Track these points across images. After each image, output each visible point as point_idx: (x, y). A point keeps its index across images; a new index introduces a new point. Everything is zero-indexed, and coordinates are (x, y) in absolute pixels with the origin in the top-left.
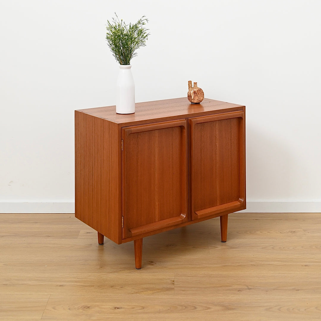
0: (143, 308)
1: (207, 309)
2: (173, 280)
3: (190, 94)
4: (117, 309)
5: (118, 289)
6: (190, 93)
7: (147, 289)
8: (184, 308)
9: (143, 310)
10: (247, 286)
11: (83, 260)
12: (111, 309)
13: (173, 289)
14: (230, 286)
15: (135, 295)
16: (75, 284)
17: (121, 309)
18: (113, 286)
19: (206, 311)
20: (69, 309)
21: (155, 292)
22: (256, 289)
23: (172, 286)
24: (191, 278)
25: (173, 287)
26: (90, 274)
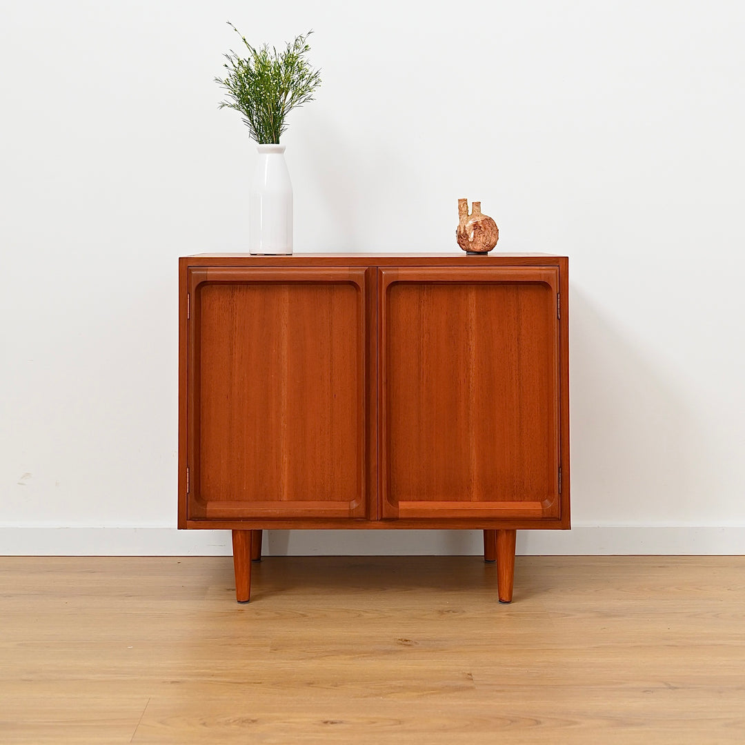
0: (400, 722)
1: (569, 725)
2: (468, 672)
3: (465, 231)
4: (331, 725)
5: (327, 689)
6: (465, 227)
7: (404, 689)
8: (509, 722)
9: (400, 726)
10: (666, 684)
11: (224, 636)
12: (314, 724)
13: (472, 688)
14: (621, 683)
15: (374, 699)
16: (210, 679)
17: (342, 725)
18: (312, 684)
19: (568, 727)
20: (204, 724)
21: (427, 695)
22: (689, 688)
23: (469, 684)
24: (515, 668)
25: (472, 685)
26: (247, 661)
